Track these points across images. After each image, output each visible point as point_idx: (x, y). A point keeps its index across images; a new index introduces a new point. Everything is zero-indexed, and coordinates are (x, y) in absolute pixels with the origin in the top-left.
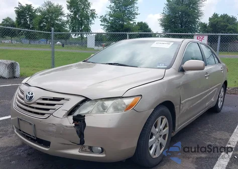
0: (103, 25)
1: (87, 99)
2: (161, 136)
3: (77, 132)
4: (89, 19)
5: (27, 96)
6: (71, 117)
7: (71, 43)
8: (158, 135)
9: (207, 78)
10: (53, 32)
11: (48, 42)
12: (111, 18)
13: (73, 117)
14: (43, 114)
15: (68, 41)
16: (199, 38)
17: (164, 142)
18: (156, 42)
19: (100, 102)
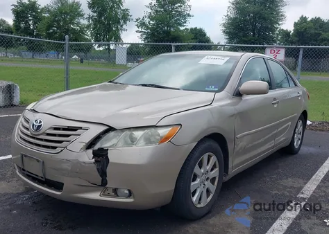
0: (140, 32)
1: (111, 129)
2: (208, 179)
3: (98, 169)
4: (119, 22)
5: (33, 125)
6: (90, 151)
7: (93, 58)
8: (203, 177)
9: (275, 106)
10: (67, 42)
11: (60, 56)
12: (151, 22)
13: (93, 151)
14: (55, 148)
15: (88, 54)
16: (273, 52)
17: (213, 188)
18: (206, 57)
19: (128, 132)
